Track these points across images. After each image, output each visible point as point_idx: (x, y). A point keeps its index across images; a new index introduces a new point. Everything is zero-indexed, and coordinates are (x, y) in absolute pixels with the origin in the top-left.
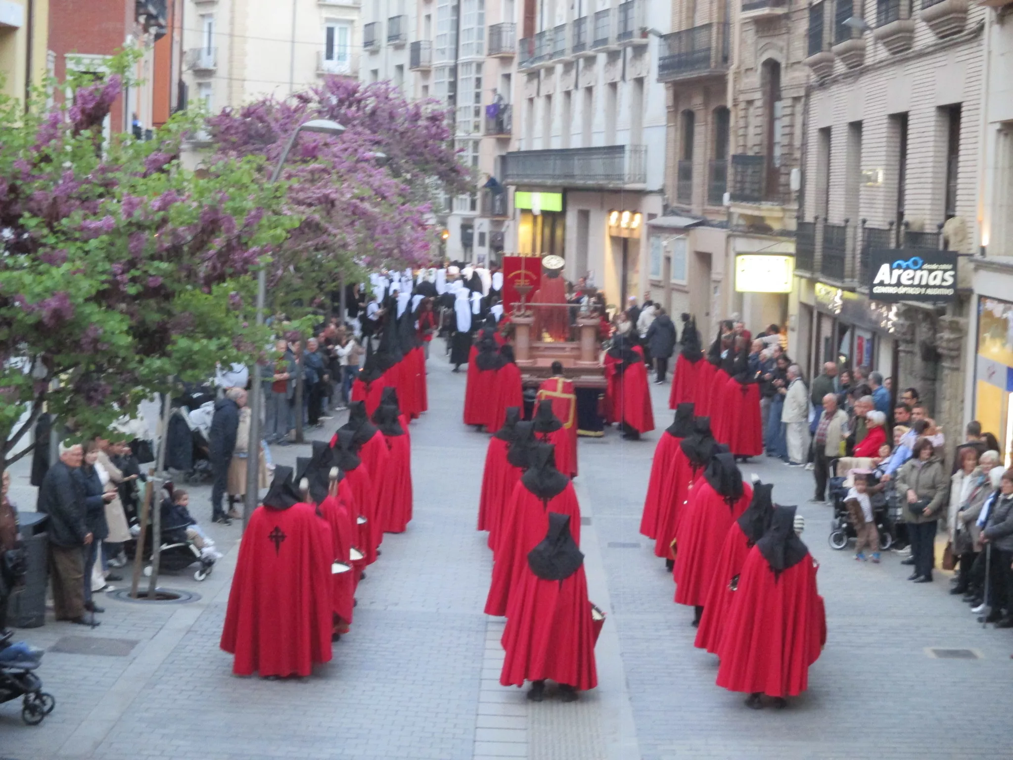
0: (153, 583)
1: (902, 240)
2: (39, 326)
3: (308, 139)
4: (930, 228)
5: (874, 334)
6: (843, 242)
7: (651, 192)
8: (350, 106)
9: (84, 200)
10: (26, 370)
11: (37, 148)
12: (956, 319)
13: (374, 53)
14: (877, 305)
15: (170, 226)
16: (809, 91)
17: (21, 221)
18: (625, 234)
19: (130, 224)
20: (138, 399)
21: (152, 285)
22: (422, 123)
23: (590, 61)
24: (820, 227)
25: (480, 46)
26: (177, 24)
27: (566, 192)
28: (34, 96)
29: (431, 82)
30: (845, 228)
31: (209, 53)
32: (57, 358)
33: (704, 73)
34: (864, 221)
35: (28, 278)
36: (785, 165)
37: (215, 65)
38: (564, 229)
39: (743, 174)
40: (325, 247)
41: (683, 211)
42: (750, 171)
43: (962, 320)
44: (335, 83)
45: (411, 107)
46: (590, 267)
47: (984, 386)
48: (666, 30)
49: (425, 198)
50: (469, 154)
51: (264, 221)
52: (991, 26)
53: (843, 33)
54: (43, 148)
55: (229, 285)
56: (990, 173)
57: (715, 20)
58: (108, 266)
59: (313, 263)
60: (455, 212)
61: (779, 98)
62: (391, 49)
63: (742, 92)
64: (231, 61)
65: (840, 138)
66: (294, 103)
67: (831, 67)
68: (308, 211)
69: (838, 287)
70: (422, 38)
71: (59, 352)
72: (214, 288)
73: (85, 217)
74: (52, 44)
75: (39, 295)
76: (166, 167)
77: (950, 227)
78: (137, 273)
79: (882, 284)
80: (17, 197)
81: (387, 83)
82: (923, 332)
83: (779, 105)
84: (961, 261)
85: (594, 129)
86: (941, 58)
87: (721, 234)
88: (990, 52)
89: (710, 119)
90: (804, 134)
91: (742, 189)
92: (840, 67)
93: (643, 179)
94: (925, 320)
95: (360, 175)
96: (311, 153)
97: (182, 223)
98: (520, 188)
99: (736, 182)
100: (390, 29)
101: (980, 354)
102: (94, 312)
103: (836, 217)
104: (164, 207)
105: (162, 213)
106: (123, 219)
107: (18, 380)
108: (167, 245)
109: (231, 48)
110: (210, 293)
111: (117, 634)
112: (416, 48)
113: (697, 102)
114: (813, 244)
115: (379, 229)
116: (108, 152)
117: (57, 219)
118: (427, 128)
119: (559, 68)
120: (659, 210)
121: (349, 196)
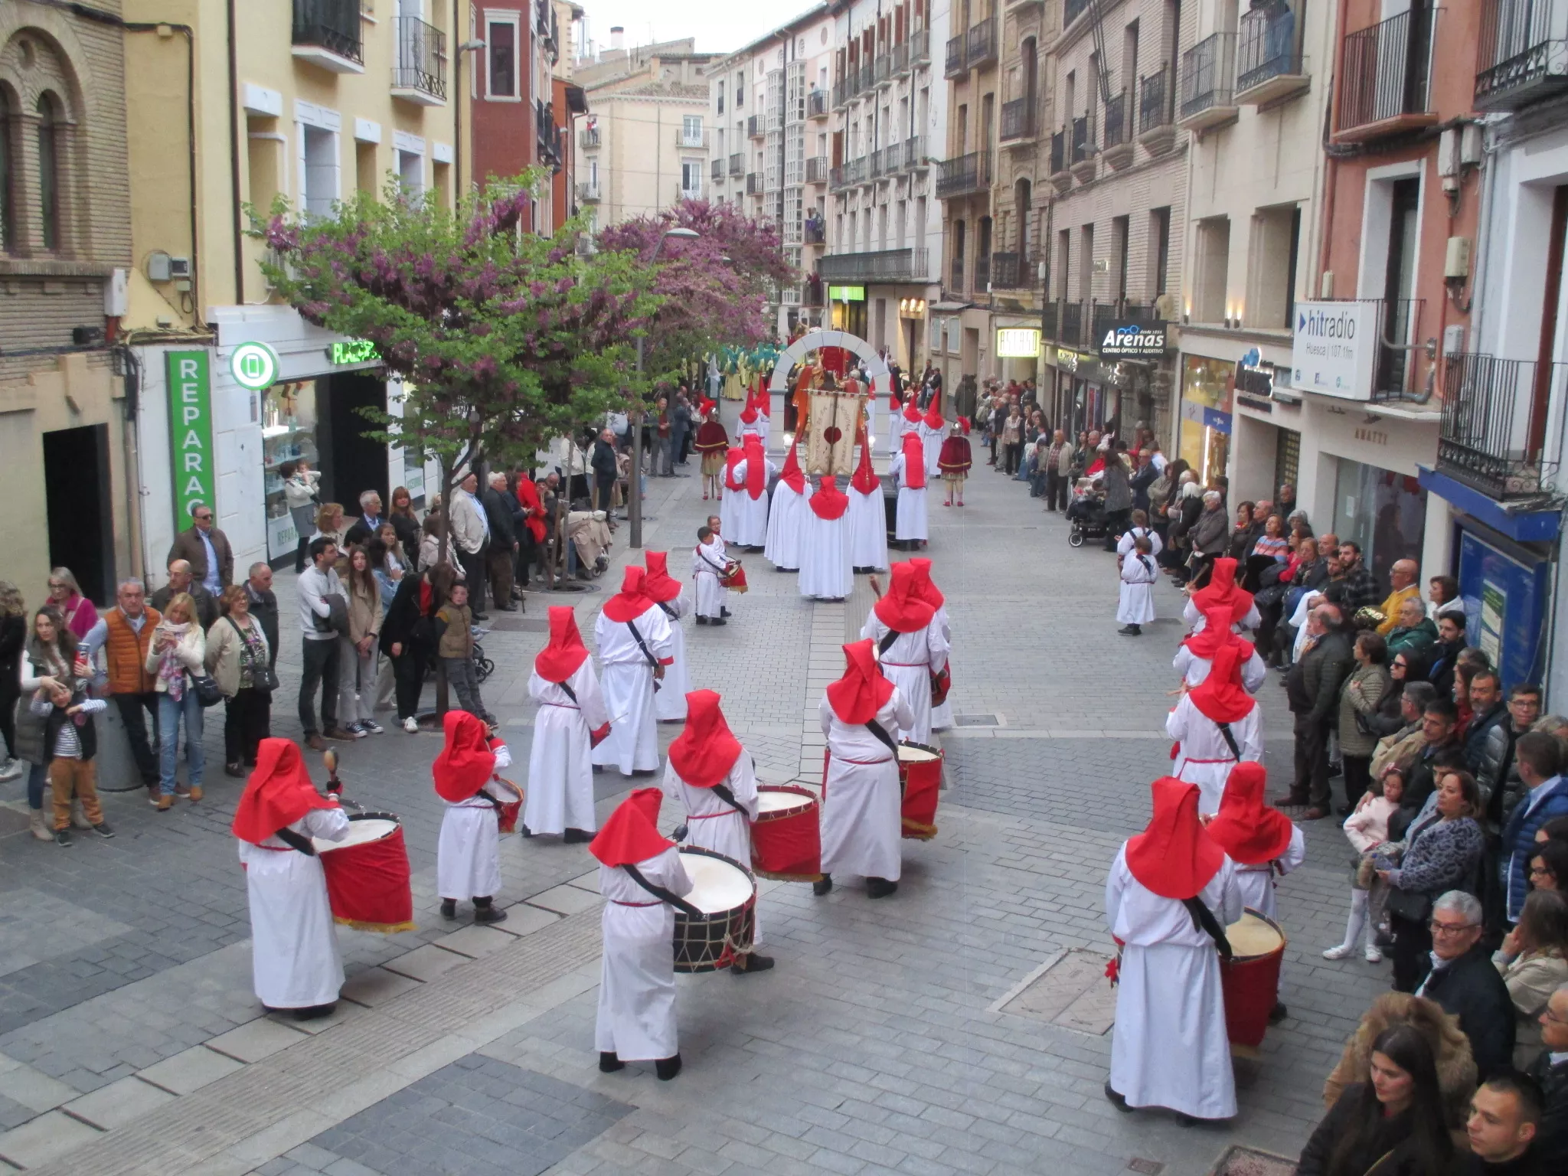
1: (1124, 313)
2: (472, 382)
3: (673, 245)
4: (1145, 303)
5: (1102, 386)
6: (1078, 317)
7: (932, 284)
8: (703, 221)
9: (504, 287)
10: (464, 415)
11: (466, 247)
12: (1165, 372)
13: (720, 183)
14: (1105, 364)
15: (568, 304)
16: (1052, 202)
17: (456, 302)
18: (912, 316)
19: (538, 303)
20: (549, 436)
21: (557, 349)
22: (757, 234)
23: (885, 184)
24: (1061, 307)
25: (800, 175)
26: (570, 162)
27: (867, 286)
28: (462, 206)
29: (764, 204)
30: (1080, 306)
31: (595, 186)
32: (486, 406)
33: (971, 190)
34: (1095, 300)
35: (461, 346)
36: (1034, 260)
37: (600, 195)
38: (866, 314)
39: (1002, 268)
40: (687, 326)
41: (955, 297)
42: (1007, 265)
43: (1170, 373)
44: (691, 206)
45: (749, 222)
46: (886, 343)
47: (1186, 424)
48: (942, 156)
49: (761, 291)
50: (793, 258)
51: (639, 299)
52: (1193, 145)
53: (1079, 155)
54: (471, 247)
55: (615, 349)
56: (1192, 260)
57: (979, 149)
58: (522, 336)
60: (784, 303)
61: (1030, 209)
62: (732, 180)
63: (1001, 204)
64: (612, 193)
65: (1076, 238)
66: (661, 220)
67: (1069, 183)
68: (674, 299)
69: (1075, 352)
70: (756, 170)
71: (488, 401)
72: (604, 351)
73: (504, 299)
74: (475, 176)
75: (471, 359)
76: (564, 259)
77: (1161, 302)
78: (544, 341)
80: (452, 284)
81: (731, 203)
82: (1140, 383)
83: (1029, 214)
84: (1170, 327)
85: (888, 237)
86: (1155, 172)
87: (986, 314)
88: (1192, 165)
89: (976, 226)
90: (1049, 236)
91: (1001, 280)
92: (1076, 182)
93: (926, 274)
94: (1141, 373)
95: (712, 273)
96: (675, 256)
97: (578, 302)
98: (833, 283)
99: (996, 273)
100: (731, 164)
101: (1183, 397)
102: (513, 371)
103: (1073, 297)
104: (563, 290)
105: (562, 295)
106: (532, 299)
107: (457, 423)
108: (566, 318)
109: (612, 182)
110: (600, 354)
112: (752, 178)
113: (966, 214)
114: (1055, 319)
115: (727, 313)
116: (520, 249)
117: (483, 300)
118: (761, 238)
119: (861, 191)
120: (938, 297)
121: (704, 287)
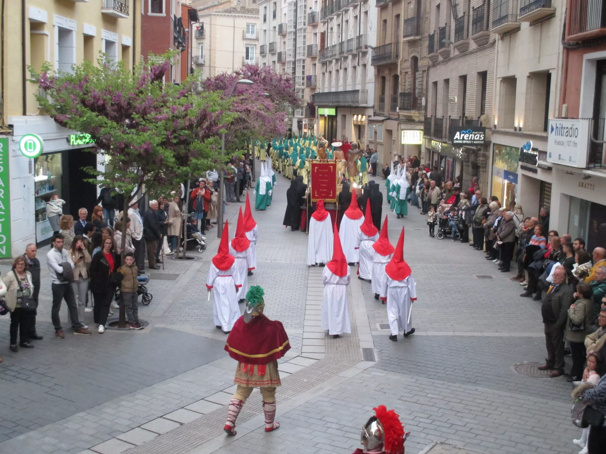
0: (184, 253)
1: (464, 123)
2: (140, 155)
3: (240, 87)
4: (475, 118)
5: (454, 159)
6: (442, 125)
7: (369, 107)
8: (255, 76)
9: (156, 108)
10: (136, 172)
11: (138, 88)
12: (485, 152)
13: (264, 57)
14: (455, 148)
15: (188, 117)
16: (429, 68)
17: (132, 116)
18: (359, 123)
19: (173, 116)
21: (182, 139)
22: (283, 82)
23: (346, 58)
24: (433, 120)
25: (304, 53)
26: (190, 46)
27: (337, 108)
28: (136, 69)
29: (286, 67)
30: (442, 119)
31: (202, 58)
32: (147, 167)
33: (389, 62)
34: (450, 117)
35: (135, 137)
36: (420, 96)
37: (204, 62)
38: (336, 122)
39: (404, 100)
40: (247, 128)
41: (381, 114)
42: (406, 99)
43: (487, 153)
44: (250, 68)
45: (278, 76)
47: (495, 177)
48: (374, 45)
49: (284, 110)
50: (300, 94)
51: (224, 115)
52: (498, 41)
53: (442, 45)
54: (140, 88)
55: (211, 139)
56: (498, 97)
57: (393, 42)
58: (165, 132)
59: (243, 134)
60: (295, 116)
61: (418, 71)
62: (270, 55)
63: (404, 69)
64: (210, 61)
65: (441, 86)
66: (235, 75)
67: (437, 59)
68: (241, 114)
69: (439, 142)
70: (282, 50)
71: (148, 165)
72: (206, 141)
74: (142, 53)
75: (139, 143)
76: (186, 94)
77: (483, 117)
78: (176, 135)
80: (131, 107)
81: (269, 67)
82: (472, 158)
83: (417, 73)
84: (487, 131)
85: (348, 84)
86: (479, 54)
87: (396, 123)
88: (498, 51)
89: (391, 79)
90: (427, 84)
91: (403, 106)
92: (441, 59)
93: (366, 102)
94: (473, 153)
95: (260, 101)
96: (241, 93)
97: (193, 116)
98: (320, 107)
99: (401, 102)
100: (270, 47)
101: (494, 166)
102: (160, 150)
103: (439, 115)
104: (186, 110)
105: (185, 112)
106: (170, 114)
107: (132, 175)
108: (187, 124)
109: (210, 56)
110: (204, 143)
111: (172, 272)
112: (280, 54)
113: (386, 73)
114: (430, 126)
115: (267, 121)
116: (165, 90)
117: (146, 115)
118: (285, 84)
119: (334, 61)
120: (372, 114)
121: (256, 108)
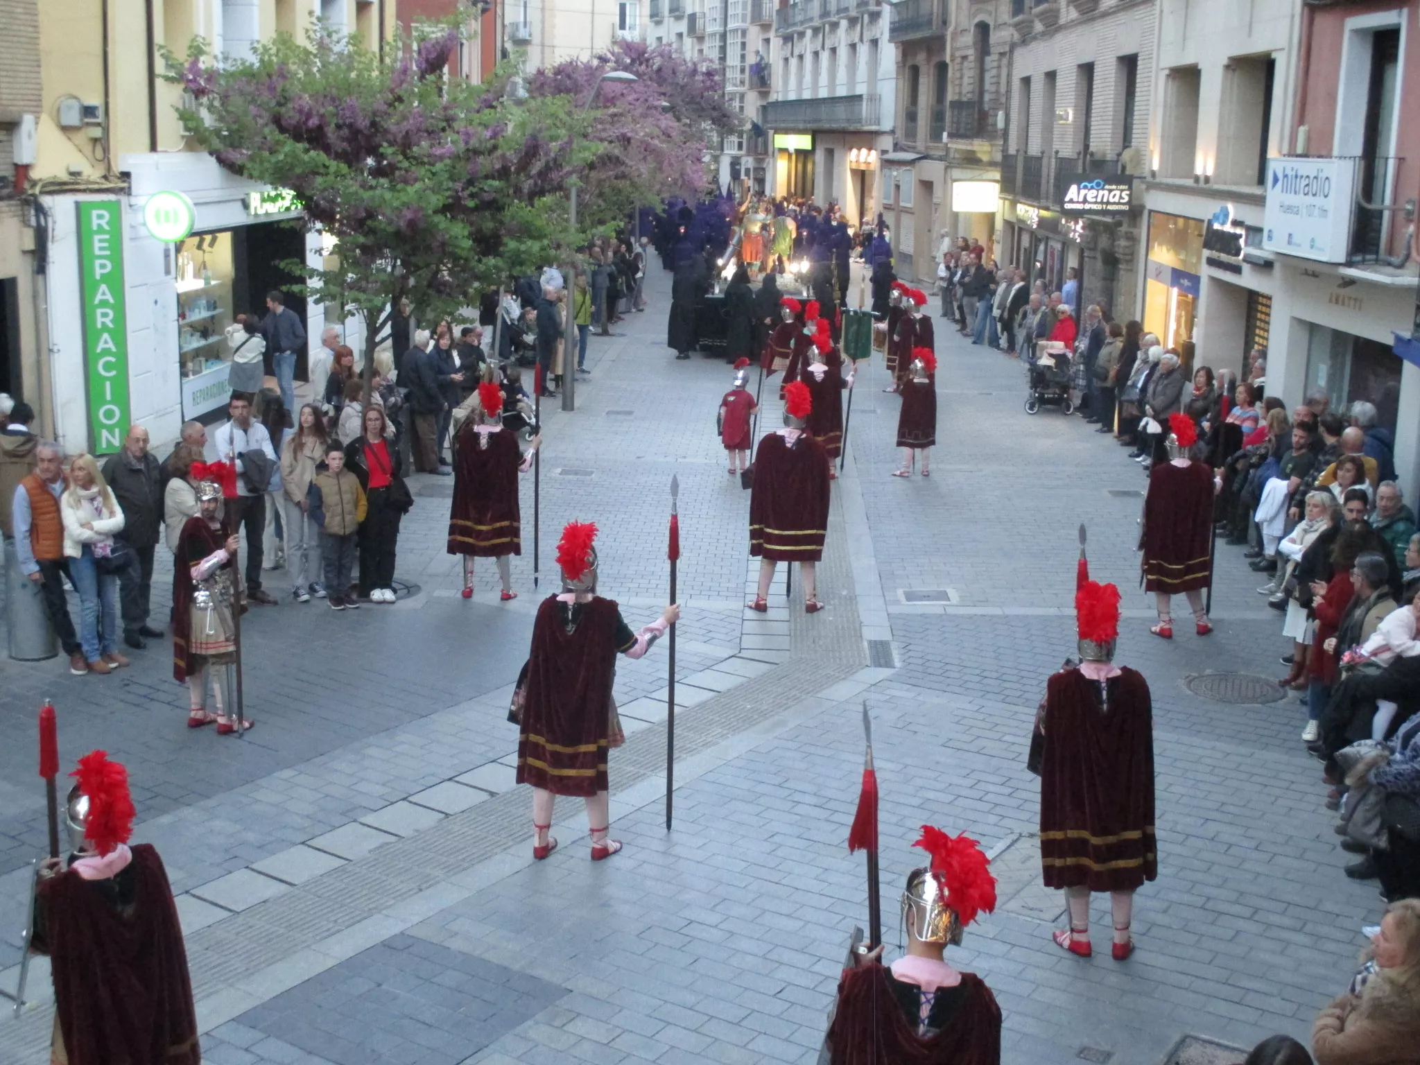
1: (1087, 166)
2: (398, 234)
3: (609, 88)
4: (1110, 156)
5: (1064, 244)
6: (1039, 170)
7: (883, 133)
8: (641, 64)
9: (430, 133)
10: (389, 269)
11: (392, 91)
12: (1130, 230)
13: (658, 23)
14: (1067, 220)
15: (499, 152)
16: (1013, 47)
17: (381, 150)
18: (863, 167)
19: (468, 150)
21: (487, 199)
22: (699, 78)
23: (835, 26)
24: (1021, 158)
25: (744, 16)
26: (499, 1)
27: (816, 134)
28: (387, 49)
29: (705, 46)
30: (1041, 158)
31: (525, 26)
32: (413, 259)
33: (927, 34)
34: (1057, 152)
35: (388, 195)
36: (993, 109)
37: (530, 35)
38: (814, 163)
39: (959, 117)
40: (623, 176)
41: (909, 146)
42: (964, 113)
43: (1135, 231)
44: (628, 47)
45: (690, 65)
46: (835, 195)
47: (1152, 284)
49: (701, 139)
50: (736, 104)
51: (575, 146)
54: (396, 91)
55: (548, 199)
56: (1160, 111)
58: (451, 185)
59: (614, 189)
60: (726, 152)
61: (988, 53)
62: (672, 20)
63: (958, 49)
64: (543, 33)
65: (1038, 86)
66: (595, 62)
67: (1032, 27)
68: (610, 147)
69: (1035, 207)
70: (697, 10)
71: (414, 255)
72: (537, 202)
73: (432, 146)
74: (400, 16)
75: (397, 208)
76: (494, 103)
77: (1127, 155)
78: (474, 190)
79: (1071, 201)
80: (377, 130)
81: (670, 45)
82: (1104, 242)
83: (988, 59)
84: (1136, 183)
85: (838, 82)
86: (1122, 18)
87: (941, 166)
88: (1161, 11)
89: (931, 72)
90: (1009, 83)
91: (958, 130)
92: (1039, 27)
93: (878, 122)
94: (1105, 231)
95: (650, 120)
96: (611, 101)
97: (510, 149)
98: (777, 131)
99: (953, 122)
100: (671, 4)
101: (1149, 258)
102: (441, 222)
103: (1034, 149)
104: (494, 136)
105: (492, 141)
106: (461, 146)
107: (383, 277)
108: (498, 166)
109: (543, 22)
110: (532, 206)
112: (692, 18)
113: (921, 58)
114: (1015, 172)
115: (666, 163)
116: (448, 94)
117: (410, 148)
118: (703, 82)
119: (809, 33)
120: (890, 147)
121: (642, 134)
